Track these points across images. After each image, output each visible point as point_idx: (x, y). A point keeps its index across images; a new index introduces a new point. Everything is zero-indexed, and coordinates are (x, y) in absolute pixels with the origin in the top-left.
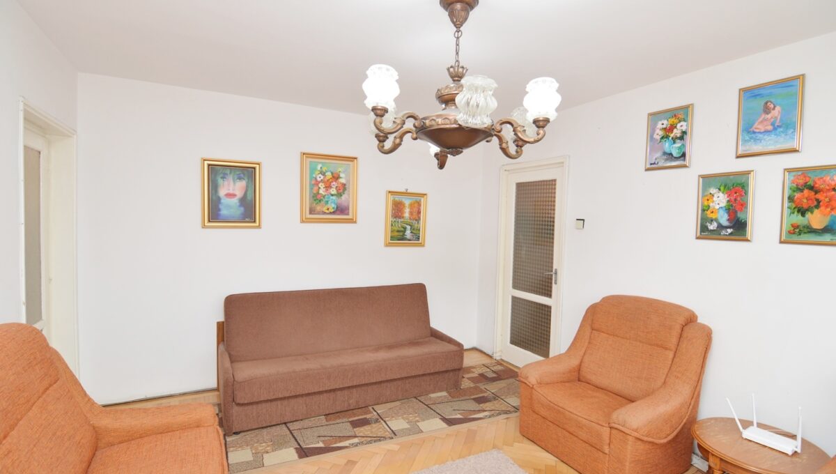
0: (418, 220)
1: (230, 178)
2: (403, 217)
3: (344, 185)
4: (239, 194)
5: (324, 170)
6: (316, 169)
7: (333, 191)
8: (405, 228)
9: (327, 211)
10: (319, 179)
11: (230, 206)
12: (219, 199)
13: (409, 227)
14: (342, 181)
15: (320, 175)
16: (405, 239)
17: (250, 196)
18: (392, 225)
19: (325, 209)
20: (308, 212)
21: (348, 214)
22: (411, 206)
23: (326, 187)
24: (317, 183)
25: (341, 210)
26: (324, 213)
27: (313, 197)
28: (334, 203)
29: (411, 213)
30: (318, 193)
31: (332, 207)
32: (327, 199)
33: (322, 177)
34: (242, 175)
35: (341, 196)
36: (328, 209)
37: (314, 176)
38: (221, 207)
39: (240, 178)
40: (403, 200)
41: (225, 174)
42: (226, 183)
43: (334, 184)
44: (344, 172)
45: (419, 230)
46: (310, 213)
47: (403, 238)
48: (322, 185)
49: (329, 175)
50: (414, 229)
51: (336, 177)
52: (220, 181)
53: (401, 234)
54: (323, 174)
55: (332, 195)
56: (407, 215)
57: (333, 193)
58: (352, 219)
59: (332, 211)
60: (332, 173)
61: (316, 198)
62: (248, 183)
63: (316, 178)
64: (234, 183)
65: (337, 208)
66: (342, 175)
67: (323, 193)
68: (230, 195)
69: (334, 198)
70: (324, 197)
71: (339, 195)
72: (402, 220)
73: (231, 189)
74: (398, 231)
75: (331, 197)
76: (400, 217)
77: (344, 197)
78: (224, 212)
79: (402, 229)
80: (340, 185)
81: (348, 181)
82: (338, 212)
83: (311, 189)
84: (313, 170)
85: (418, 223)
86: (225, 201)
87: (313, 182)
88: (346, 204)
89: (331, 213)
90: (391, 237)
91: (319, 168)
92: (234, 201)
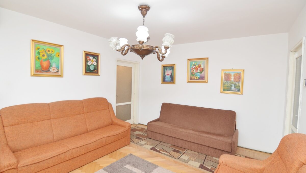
0: (239, 82)
1: (168, 69)
2: (230, 81)
3: (203, 69)
4: (170, 74)
5: (195, 64)
6: (192, 64)
7: (199, 71)
8: (231, 86)
9: (196, 79)
10: (193, 67)
11: (168, 78)
12: (165, 76)
13: (233, 85)
14: (202, 67)
15: (194, 66)
16: (232, 91)
17: (172, 75)
18: (224, 84)
19: (195, 78)
20: (189, 79)
21: (204, 79)
22: (235, 75)
23: (196, 70)
24: (193, 69)
25: (202, 78)
26: (195, 79)
27: (191, 74)
28: (199, 76)
29: (235, 79)
30: (193, 72)
31: (198, 77)
32: (196, 74)
33: (195, 67)
34: (171, 69)
35: (202, 73)
36: (196, 78)
37: (192, 66)
38: (166, 78)
39: (170, 69)
40: (230, 73)
41: (167, 69)
42: (167, 71)
43: (199, 69)
44: (203, 64)
45: (240, 87)
46: (190, 79)
47: (230, 90)
48: (194, 70)
49: (197, 66)
50: (236, 86)
51: (200, 66)
52: (166, 71)
53: (229, 88)
54: (195, 65)
55: (198, 73)
56: (232, 79)
57: (198, 72)
58: (206, 81)
59: (198, 78)
60: (198, 65)
61: (192, 74)
62: (172, 71)
63: (192, 67)
64: (169, 70)
65: (200, 77)
66: (202, 65)
67: (195, 72)
68: (168, 75)
69: (199, 74)
70: (195, 73)
71: (201, 72)
72: (230, 82)
73: (168, 72)
74: (227, 87)
75: (198, 74)
76: (229, 81)
77: (203, 73)
78: (166, 79)
79: (230, 86)
80: (201, 69)
81: (204, 67)
82: (200, 79)
83: (191, 71)
84: (191, 65)
85: (239, 83)
86: (167, 76)
87: (191, 69)
88: (203, 76)
89: (197, 79)
90: (224, 89)
91: (193, 64)
92: (169, 76)
